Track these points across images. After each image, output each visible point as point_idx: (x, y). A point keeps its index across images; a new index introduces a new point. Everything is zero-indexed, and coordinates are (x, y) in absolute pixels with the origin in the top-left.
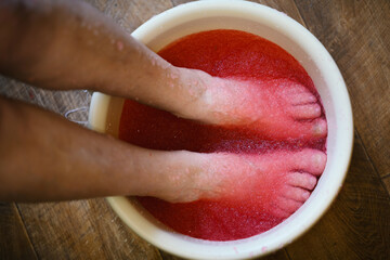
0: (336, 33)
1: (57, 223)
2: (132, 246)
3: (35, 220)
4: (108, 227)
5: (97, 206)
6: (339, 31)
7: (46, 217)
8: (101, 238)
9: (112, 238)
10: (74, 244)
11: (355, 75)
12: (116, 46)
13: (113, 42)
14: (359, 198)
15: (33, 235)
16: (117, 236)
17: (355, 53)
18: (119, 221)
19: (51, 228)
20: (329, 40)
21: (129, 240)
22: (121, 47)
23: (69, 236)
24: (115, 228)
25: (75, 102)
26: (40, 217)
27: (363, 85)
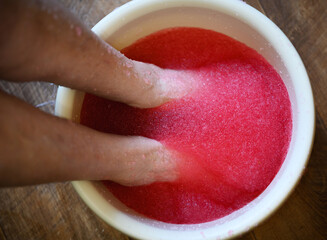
0: (296, 21)
1: (28, 215)
2: (102, 235)
3: (6, 213)
4: (79, 217)
5: (67, 197)
6: (298, 19)
7: (18, 210)
8: (72, 228)
9: (83, 227)
10: (45, 235)
11: (316, 62)
12: (74, 31)
13: (72, 27)
14: (324, 182)
15: (6, 227)
16: (88, 225)
17: (315, 41)
18: (90, 212)
19: (23, 220)
20: (290, 29)
21: (100, 230)
22: (79, 33)
23: (41, 228)
24: (85, 218)
25: (43, 97)
26: (12, 209)
27: (324, 71)
